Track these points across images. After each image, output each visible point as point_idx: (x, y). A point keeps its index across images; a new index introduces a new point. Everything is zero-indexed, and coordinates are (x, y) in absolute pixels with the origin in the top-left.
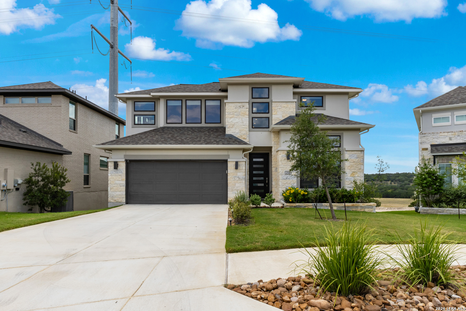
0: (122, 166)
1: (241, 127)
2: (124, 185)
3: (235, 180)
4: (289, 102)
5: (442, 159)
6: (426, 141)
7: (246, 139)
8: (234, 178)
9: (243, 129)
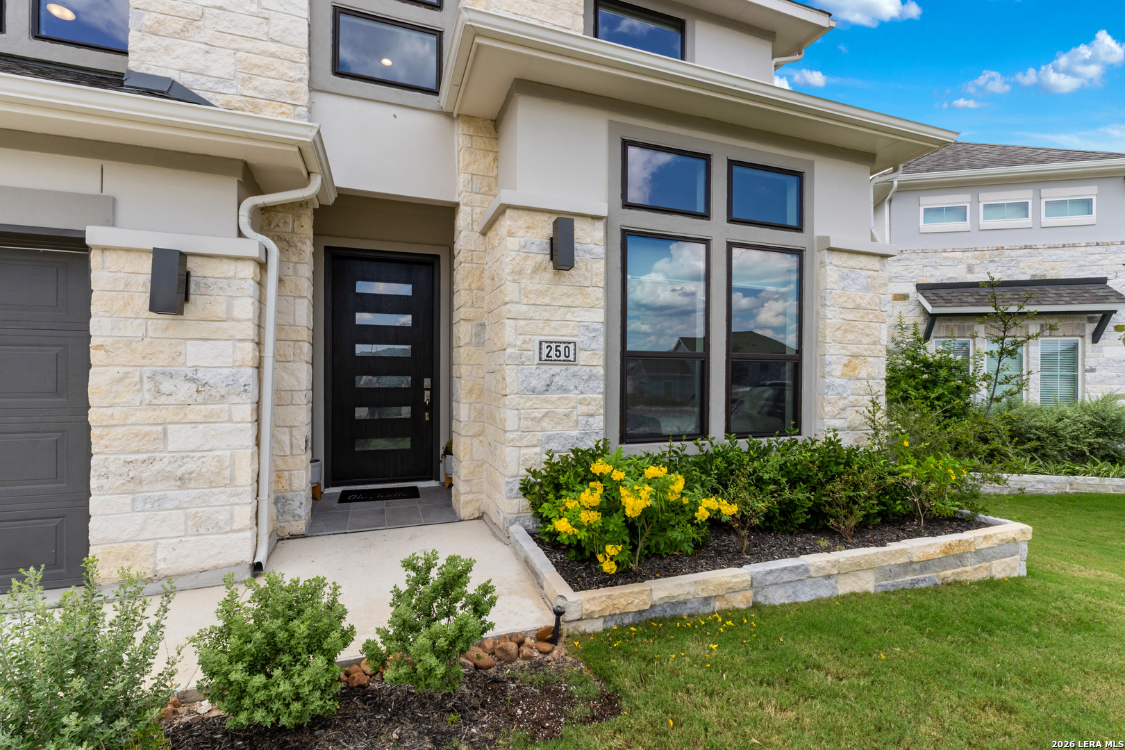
6: (905, 273)
8: (147, 385)
9: (268, 60)
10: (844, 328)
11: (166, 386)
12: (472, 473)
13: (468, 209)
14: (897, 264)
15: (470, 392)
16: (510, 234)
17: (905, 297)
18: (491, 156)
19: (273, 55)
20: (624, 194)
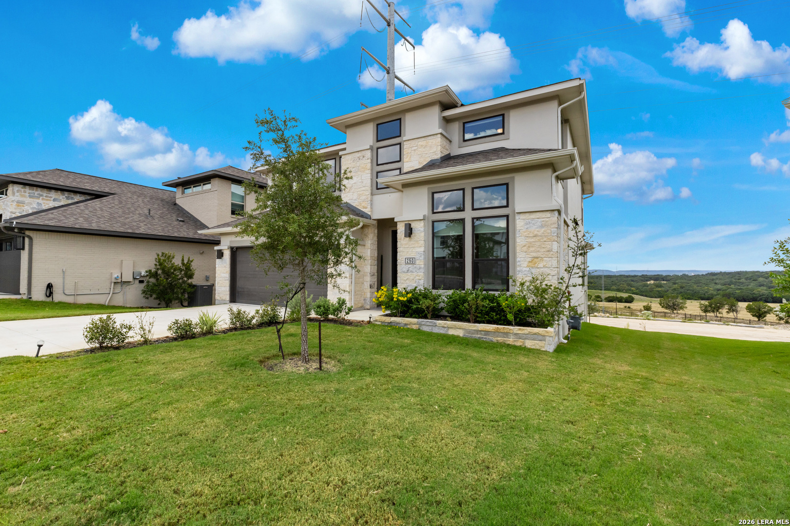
0: (227, 254)
1: (359, 190)
7: (366, 208)
9: (362, 192)
10: (527, 246)
16: (399, 229)
19: (364, 190)
20: (433, 210)
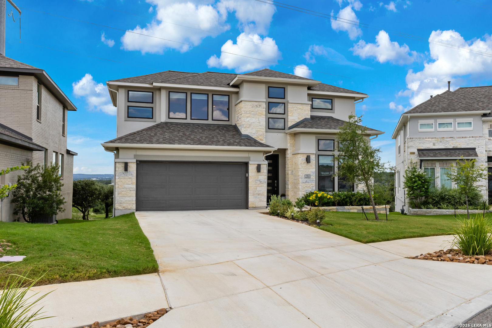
0: (133, 168)
1: (257, 127)
2: (134, 189)
3: (256, 184)
4: (305, 104)
5: (427, 163)
6: (414, 145)
7: (262, 140)
8: (255, 182)
9: (260, 129)
11: (257, 182)
12: (291, 198)
13: (290, 150)
14: (411, 142)
15: (291, 183)
16: (300, 158)
17: (414, 153)
18: (294, 140)
19: (261, 128)
20: (318, 149)
